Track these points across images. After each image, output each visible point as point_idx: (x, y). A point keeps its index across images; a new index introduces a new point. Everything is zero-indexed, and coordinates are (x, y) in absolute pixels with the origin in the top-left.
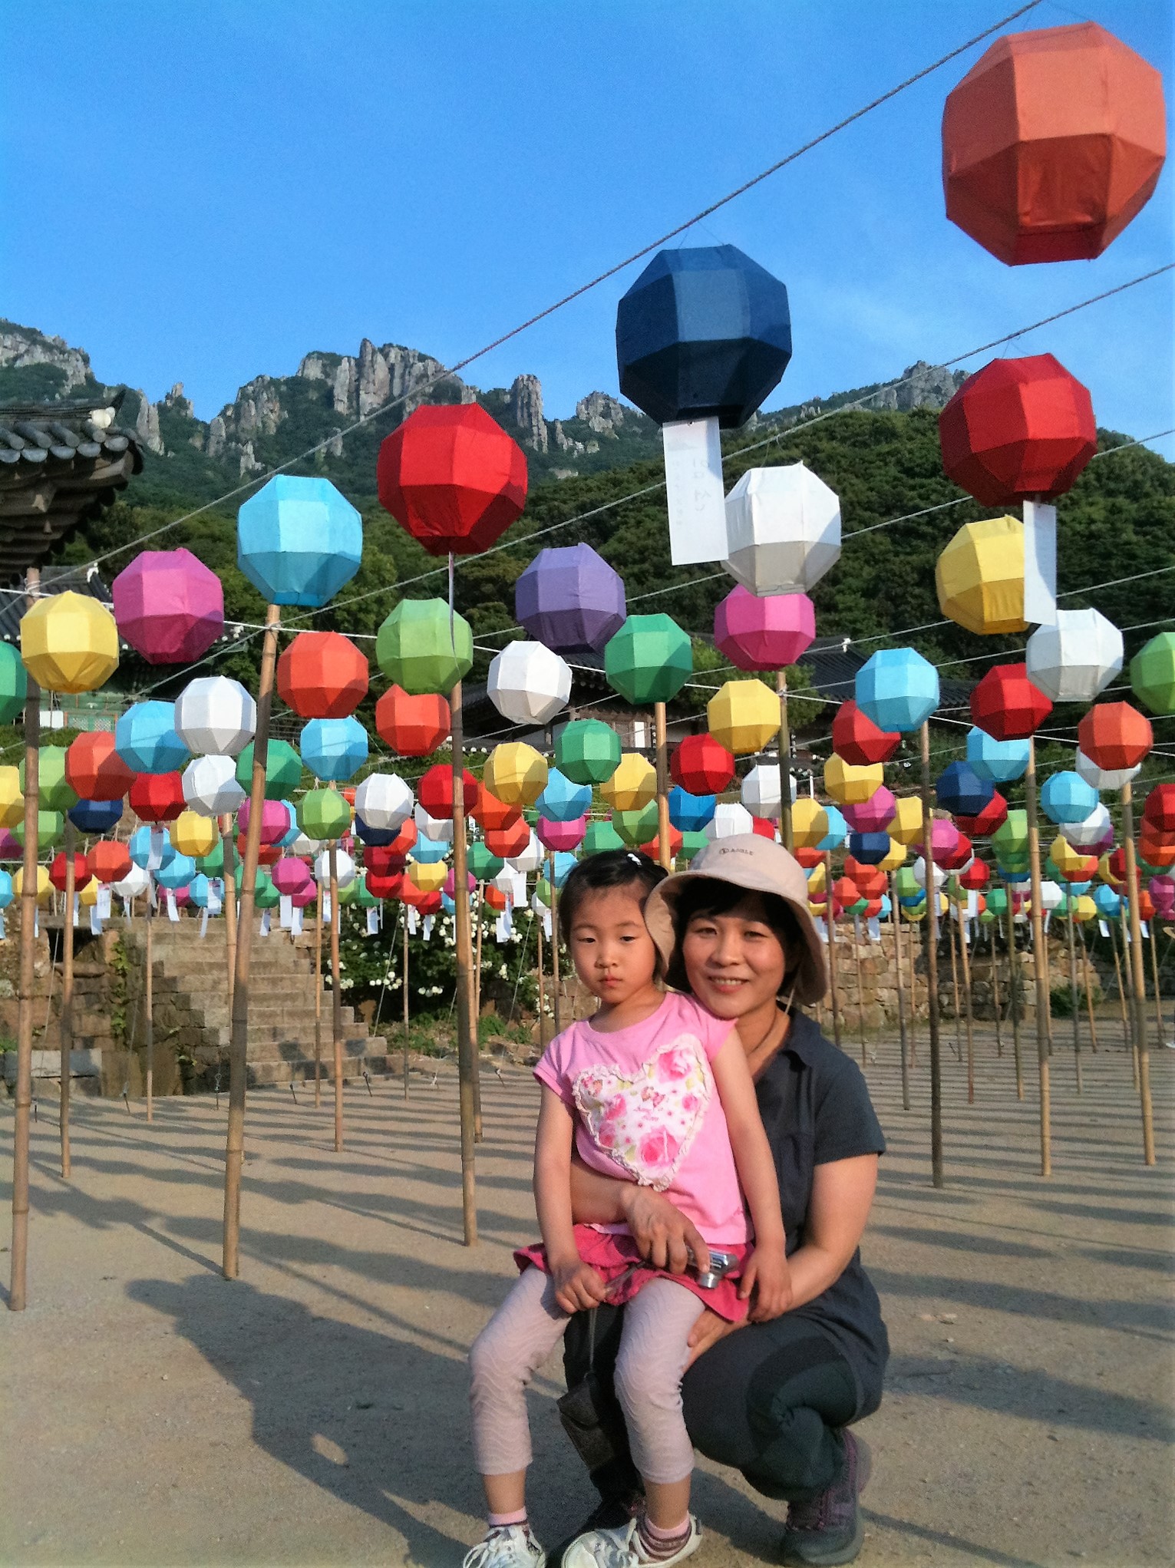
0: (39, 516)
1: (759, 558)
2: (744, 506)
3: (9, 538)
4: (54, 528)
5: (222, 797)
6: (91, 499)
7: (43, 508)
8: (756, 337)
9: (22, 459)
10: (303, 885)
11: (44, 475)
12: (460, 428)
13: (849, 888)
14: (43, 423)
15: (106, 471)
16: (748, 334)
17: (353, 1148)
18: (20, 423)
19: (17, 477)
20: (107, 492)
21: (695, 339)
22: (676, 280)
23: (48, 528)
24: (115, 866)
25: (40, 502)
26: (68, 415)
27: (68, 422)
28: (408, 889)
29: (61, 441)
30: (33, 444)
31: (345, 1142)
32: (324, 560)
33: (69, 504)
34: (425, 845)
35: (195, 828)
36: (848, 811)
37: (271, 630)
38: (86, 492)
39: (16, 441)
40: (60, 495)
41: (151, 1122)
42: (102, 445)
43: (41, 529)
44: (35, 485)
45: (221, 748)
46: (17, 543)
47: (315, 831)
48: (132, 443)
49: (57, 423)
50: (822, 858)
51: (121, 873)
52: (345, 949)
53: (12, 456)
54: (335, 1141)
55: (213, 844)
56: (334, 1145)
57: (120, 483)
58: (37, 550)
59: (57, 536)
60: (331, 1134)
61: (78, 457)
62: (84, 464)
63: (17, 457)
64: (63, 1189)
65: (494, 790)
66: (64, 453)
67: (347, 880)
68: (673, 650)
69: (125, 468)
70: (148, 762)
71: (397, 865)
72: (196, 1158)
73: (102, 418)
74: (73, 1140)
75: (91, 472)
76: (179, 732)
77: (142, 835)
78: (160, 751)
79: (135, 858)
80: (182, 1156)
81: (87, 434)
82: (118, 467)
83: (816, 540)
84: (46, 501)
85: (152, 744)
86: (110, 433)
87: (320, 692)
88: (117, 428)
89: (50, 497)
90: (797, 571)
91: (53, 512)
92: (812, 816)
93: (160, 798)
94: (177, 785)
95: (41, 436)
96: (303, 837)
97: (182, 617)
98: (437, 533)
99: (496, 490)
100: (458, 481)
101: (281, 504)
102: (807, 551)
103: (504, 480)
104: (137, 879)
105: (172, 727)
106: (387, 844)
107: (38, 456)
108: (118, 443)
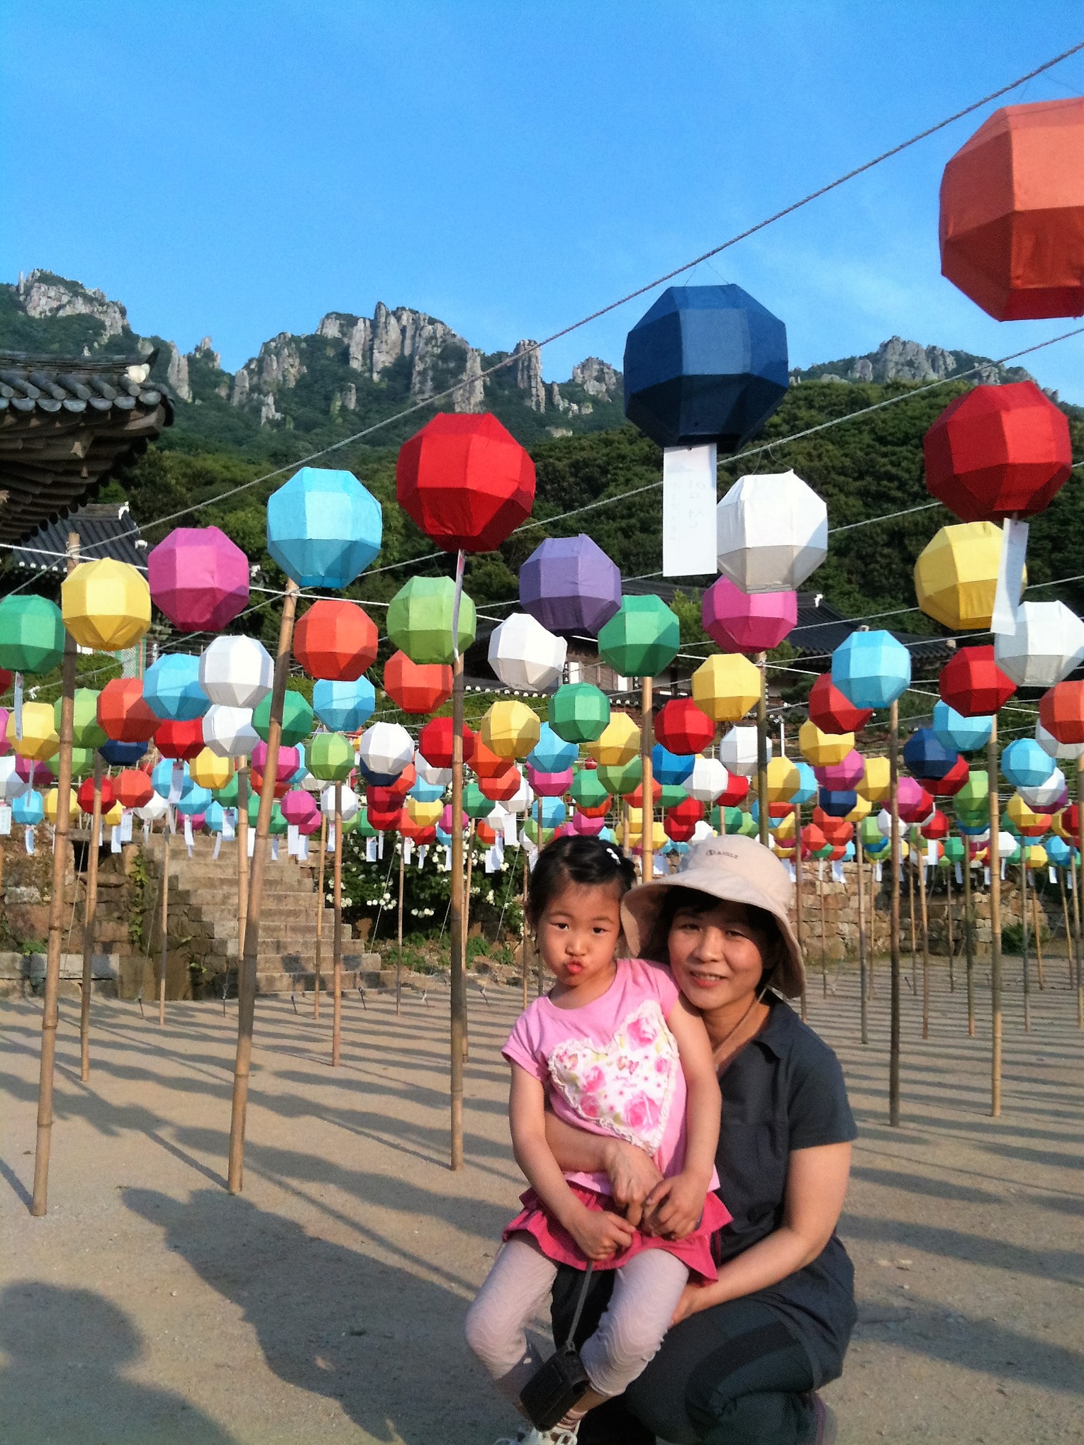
0: (76, 461)
1: (750, 561)
2: (737, 513)
3: (49, 481)
4: (91, 473)
5: (238, 740)
6: (125, 448)
7: (80, 454)
8: (756, 373)
9: (63, 409)
10: (310, 816)
11: (82, 424)
12: (475, 436)
13: (816, 834)
14: (83, 376)
15: (141, 423)
16: (748, 370)
17: (350, 1063)
18: (62, 375)
19: (58, 425)
20: (139, 441)
21: (698, 372)
22: (682, 318)
23: (85, 474)
24: (138, 793)
25: (78, 449)
26: (106, 370)
27: (105, 376)
28: (405, 823)
29: (99, 393)
30: (73, 395)
31: (343, 1056)
32: (347, 545)
33: (103, 451)
34: (423, 786)
35: (211, 764)
36: (820, 773)
37: (290, 596)
38: (122, 441)
39: (59, 392)
40: (97, 442)
41: (163, 1027)
42: (137, 398)
43: (78, 473)
44: (74, 433)
45: (241, 701)
46: (55, 485)
47: (322, 772)
48: (164, 397)
49: (96, 377)
50: (793, 809)
51: (142, 800)
52: (346, 870)
53: (54, 406)
54: (332, 1055)
55: (229, 778)
56: (331, 1059)
57: (152, 434)
58: (72, 492)
59: (93, 480)
60: (327, 1047)
61: (115, 409)
62: (119, 415)
63: (58, 406)
64: (83, 1093)
65: (489, 744)
66: (101, 404)
67: (351, 813)
68: (662, 631)
69: (158, 420)
70: (173, 709)
71: (396, 802)
72: (204, 1067)
73: (138, 374)
74: (93, 1042)
75: (126, 423)
76: (202, 685)
77: (164, 768)
78: (184, 700)
79: (157, 788)
80: (188, 1063)
81: (123, 388)
82: (151, 419)
83: (804, 544)
84: (84, 448)
85: (178, 693)
86: (144, 388)
87: (332, 656)
88: (151, 383)
89: (88, 444)
90: (785, 572)
91: (89, 458)
92: (785, 774)
93: (181, 738)
94: (198, 727)
95: (80, 388)
96: (310, 776)
97: (211, 591)
98: (450, 532)
99: (506, 495)
100: (470, 485)
101: (308, 495)
102: (796, 553)
103: (513, 487)
104: (157, 806)
105: (196, 678)
106: (389, 785)
107: (77, 406)
108: (152, 397)
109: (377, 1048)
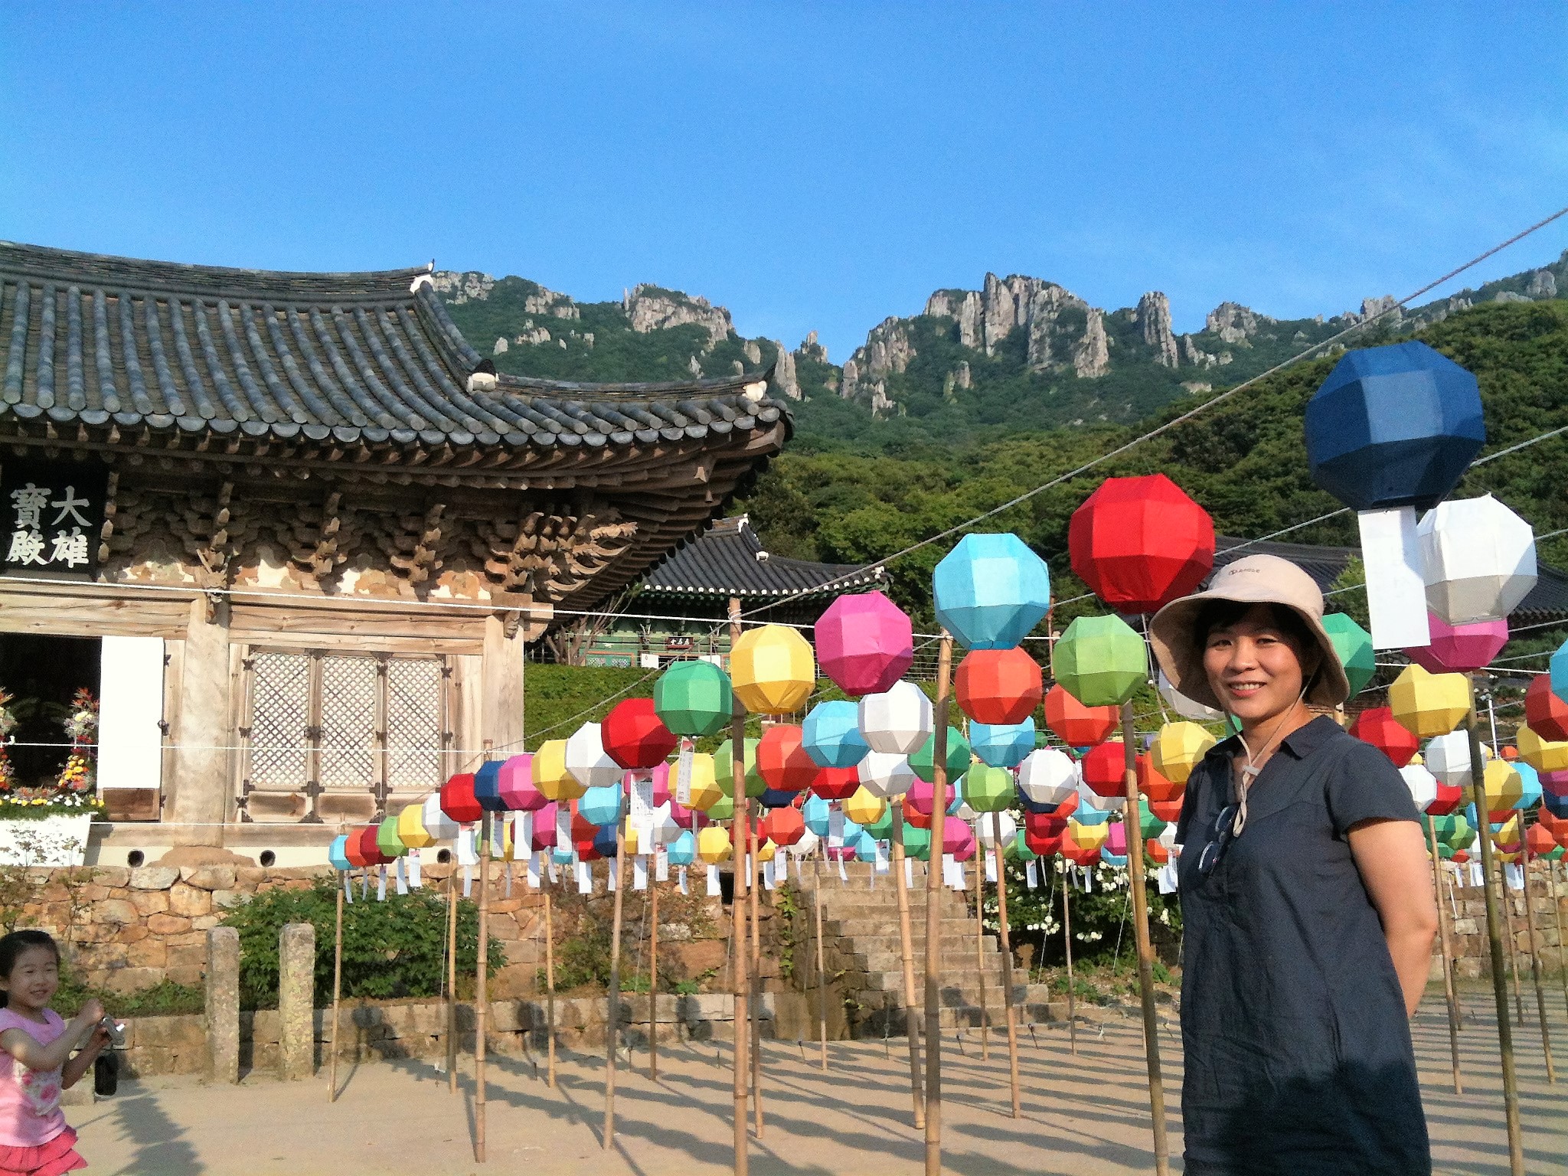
0: (702, 486)
1: (1450, 591)
2: (1432, 540)
3: (675, 509)
4: (714, 496)
6: (747, 468)
7: (704, 479)
8: (1449, 434)
9: (685, 435)
10: (965, 843)
11: (704, 449)
14: (701, 400)
15: (760, 441)
16: (1440, 432)
17: (1031, 1114)
18: (682, 402)
19: (681, 452)
20: (761, 461)
21: (1388, 440)
22: (1364, 385)
23: (709, 498)
24: (790, 830)
25: (701, 474)
26: (724, 392)
27: (724, 398)
29: (718, 416)
30: (695, 421)
31: (1024, 1106)
32: (1016, 610)
33: (725, 473)
34: (1087, 809)
37: (946, 639)
38: (743, 461)
39: (680, 419)
40: (720, 465)
41: (826, 1072)
42: (756, 417)
43: (704, 497)
44: (696, 459)
45: (902, 749)
46: (681, 511)
47: (981, 804)
48: (782, 412)
49: (715, 399)
50: (1515, 812)
51: (794, 838)
53: (676, 434)
54: (1011, 1104)
55: (882, 811)
57: (773, 451)
58: (699, 517)
59: (717, 503)
61: (736, 431)
62: (740, 436)
63: (681, 434)
66: (722, 427)
67: (1010, 839)
68: (1354, 652)
69: (778, 437)
70: (833, 759)
72: (878, 1120)
73: (755, 392)
74: (767, 1093)
75: (747, 443)
78: (843, 747)
80: (866, 1117)
81: (742, 409)
82: (771, 437)
83: (1511, 573)
84: (707, 472)
85: (837, 742)
86: (763, 406)
87: (997, 702)
88: (769, 400)
89: (711, 468)
90: (1492, 603)
91: (713, 481)
92: (1504, 779)
93: (837, 779)
94: (854, 771)
95: (701, 413)
97: (877, 657)
98: (1130, 598)
99: (1185, 556)
100: (1149, 551)
101: (974, 563)
102: (1502, 584)
103: (1192, 547)
105: (855, 725)
106: (1051, 812)
107: (699, 432)
108: (771, 414)
109: (1058, 1095)
